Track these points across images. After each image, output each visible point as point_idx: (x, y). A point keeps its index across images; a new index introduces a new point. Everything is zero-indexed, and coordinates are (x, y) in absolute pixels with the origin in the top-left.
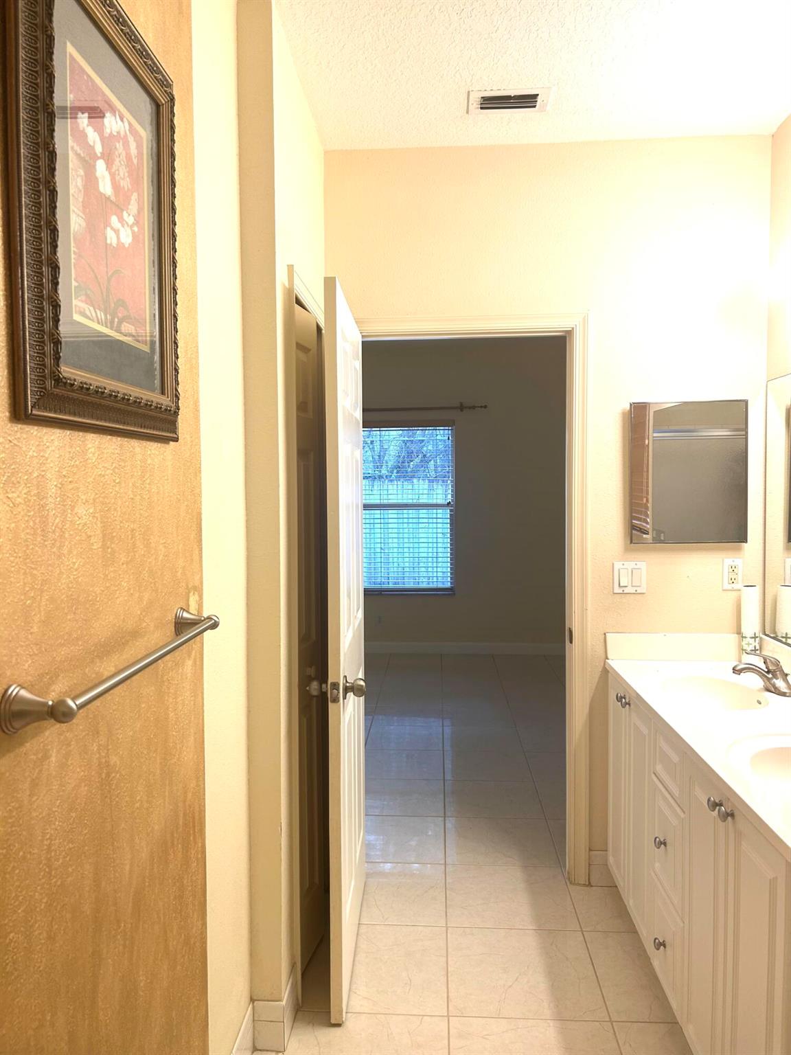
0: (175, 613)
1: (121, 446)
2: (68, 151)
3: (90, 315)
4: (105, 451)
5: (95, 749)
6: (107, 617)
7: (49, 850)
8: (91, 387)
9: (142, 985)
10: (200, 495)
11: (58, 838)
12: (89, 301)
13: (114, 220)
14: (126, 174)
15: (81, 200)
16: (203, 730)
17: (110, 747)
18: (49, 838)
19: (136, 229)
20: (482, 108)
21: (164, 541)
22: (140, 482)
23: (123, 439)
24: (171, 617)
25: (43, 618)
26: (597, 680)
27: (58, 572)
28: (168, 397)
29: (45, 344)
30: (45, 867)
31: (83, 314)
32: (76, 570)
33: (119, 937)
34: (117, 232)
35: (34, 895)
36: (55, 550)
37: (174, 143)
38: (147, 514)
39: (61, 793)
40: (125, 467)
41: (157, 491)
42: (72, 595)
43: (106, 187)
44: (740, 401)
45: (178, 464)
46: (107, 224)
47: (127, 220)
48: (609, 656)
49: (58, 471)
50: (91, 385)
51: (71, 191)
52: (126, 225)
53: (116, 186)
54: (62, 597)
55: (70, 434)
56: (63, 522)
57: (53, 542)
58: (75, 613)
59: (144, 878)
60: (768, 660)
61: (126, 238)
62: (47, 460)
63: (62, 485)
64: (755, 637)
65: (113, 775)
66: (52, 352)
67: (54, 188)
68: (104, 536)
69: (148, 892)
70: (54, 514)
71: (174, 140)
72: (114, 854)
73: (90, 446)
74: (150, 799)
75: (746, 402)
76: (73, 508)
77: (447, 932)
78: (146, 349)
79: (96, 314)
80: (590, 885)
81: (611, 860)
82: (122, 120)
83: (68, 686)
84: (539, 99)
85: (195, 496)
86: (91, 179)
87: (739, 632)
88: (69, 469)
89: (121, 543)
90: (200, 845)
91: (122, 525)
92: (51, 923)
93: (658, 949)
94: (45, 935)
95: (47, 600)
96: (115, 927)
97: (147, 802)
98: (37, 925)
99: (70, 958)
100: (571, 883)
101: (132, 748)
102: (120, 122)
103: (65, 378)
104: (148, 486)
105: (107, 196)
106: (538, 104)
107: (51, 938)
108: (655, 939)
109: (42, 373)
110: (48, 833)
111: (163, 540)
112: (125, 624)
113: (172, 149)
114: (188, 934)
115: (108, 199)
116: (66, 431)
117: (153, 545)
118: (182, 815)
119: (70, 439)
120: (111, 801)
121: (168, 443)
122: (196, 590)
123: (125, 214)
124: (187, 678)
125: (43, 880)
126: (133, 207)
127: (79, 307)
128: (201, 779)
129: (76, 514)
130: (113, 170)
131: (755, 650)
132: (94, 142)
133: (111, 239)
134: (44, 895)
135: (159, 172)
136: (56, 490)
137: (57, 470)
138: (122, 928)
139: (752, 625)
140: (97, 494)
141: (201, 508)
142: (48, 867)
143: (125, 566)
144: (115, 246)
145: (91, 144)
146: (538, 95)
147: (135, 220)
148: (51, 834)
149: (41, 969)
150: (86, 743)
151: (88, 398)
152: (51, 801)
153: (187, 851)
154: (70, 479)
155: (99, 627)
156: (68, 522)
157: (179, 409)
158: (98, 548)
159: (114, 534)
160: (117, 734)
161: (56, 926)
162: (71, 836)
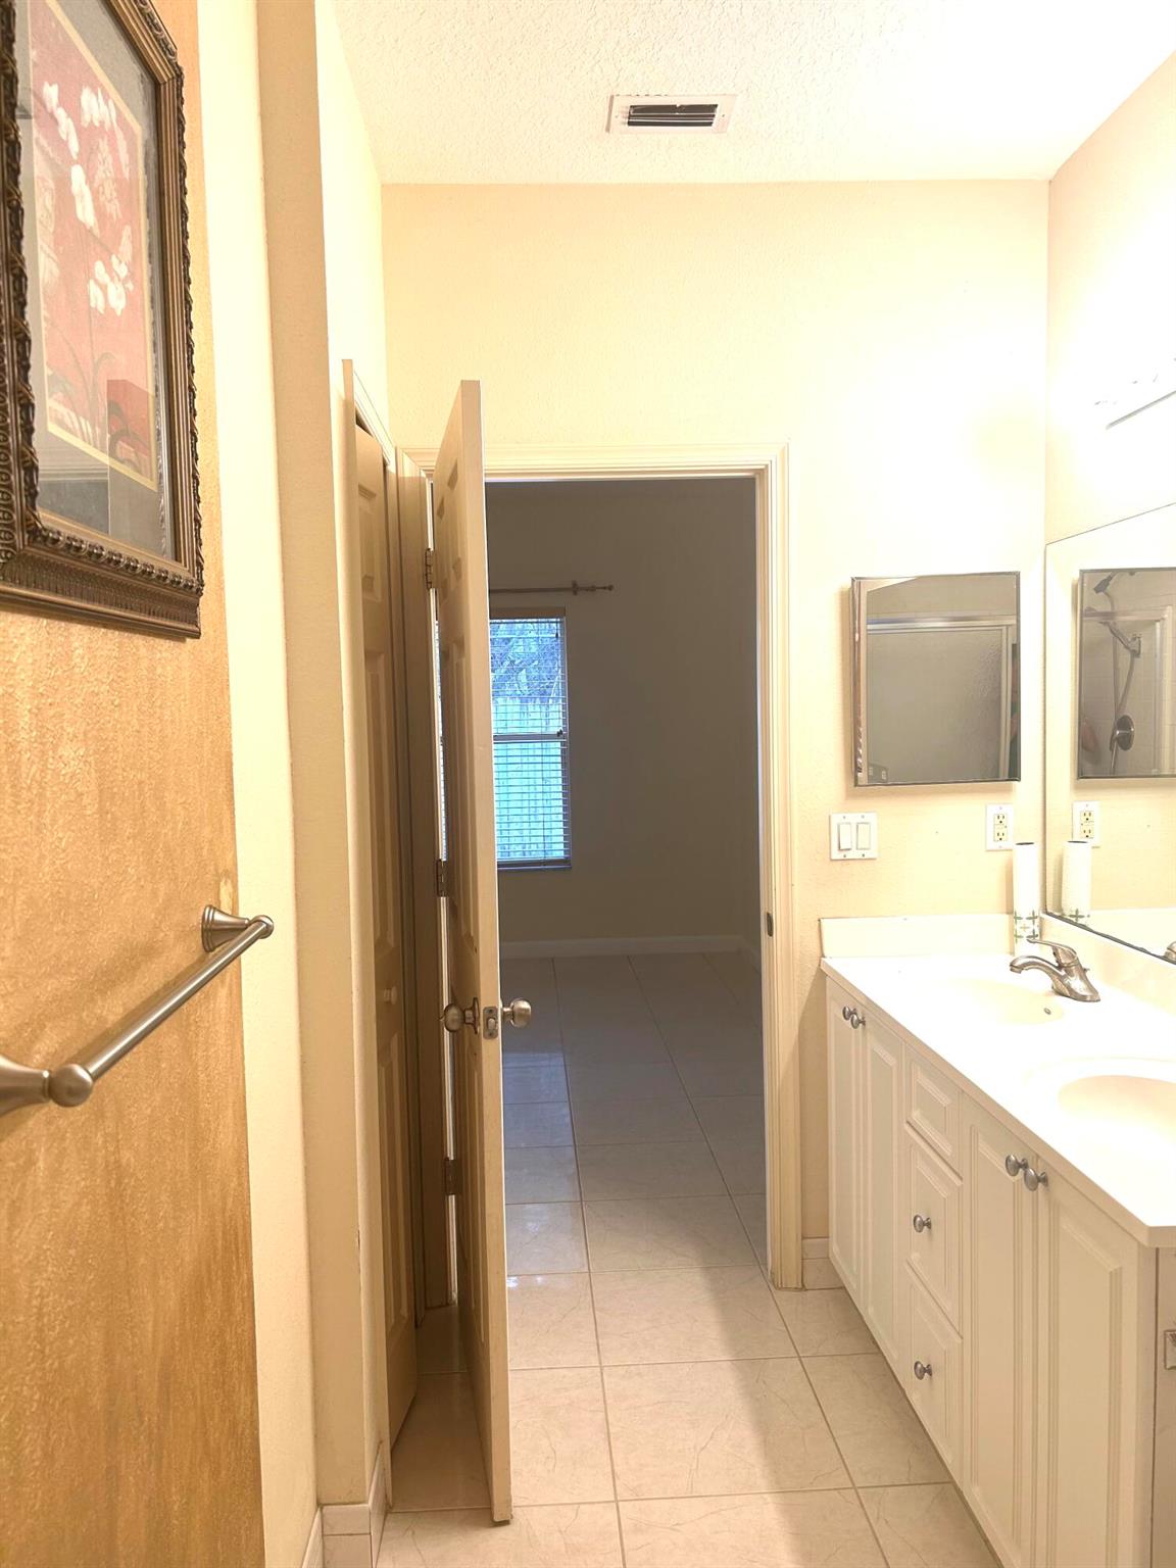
0: (202, 914)
1: (120, 647)
2: (32, 144)
3: (71, 426)
4: (98, 654)
5: (100, 1143)
6: (109, 926)
7: (40, 1316)
8: (83, 546)
9: (176, 1508)
10: (229, 725)
11: (52, 1294)
12: (69, 401)
13: (99, 267)
14: (115, 194)
15: (51, 230)
16: (244, 1097)
17: (120, 1137)
18: (39, 1295)
19: (130, 286)
20: (630, 124)
21: (184, 799)
22: (147, 704)
23: (122, 633)
24: (196, 921)
25: (19, 934)
26: (808, 988)
27: (37, 855)
28: (185, 566)
29: (11, 471)
30: (35, 1343)
31: (61, 423)
32: (64, 851)
33: (142, 1437)
34: (104, 288)
35: (22, 1390)
36: (31, 818)
37: (184, 147)
38: (159, 757)
39: (54, 1220)
40: (126, 679)
41: (170, 719)
42: (59, 892)
43: (86, 213)
44: (1009, 573)
45: (199, 675)
46: (89, 274)
47: (118, 271)
48: (826, 952)
49: (33, 687)
50: (82, 542)
51: (38, 214)
52: (116, 278)
53: (100, 212)
54: (45, 897)
55: (48, 624)
56: (42, 771)
57: (29, 805)
58: (64, 922)
59: (173, 1339)
60: (1059, 951)
61: (118, 303)
62: (15, 668)
63: (39, 709)
64: (1033, 918)
65: (126, 1181)
66: (23, 484)
67: (19, 204)
68: (101, 791)
69: (180, 1360)
70: (29, 759)
71: (184, 143)
72: (131, 1307)
73: (76, 644)
74: (178, 1213)
75: (1017, 575)
76: (55, 748)
77: (602, 1374)
78: (151, 485)
79: (80, 423)
80: (803, 1288)
81: (835, 1249)
82: (106, 103)
83: (58, 1042)
84: (718, 113)
85: (222, 727)
86: (64, 198)
87: (1010, 911)
88: (49, 682)
89: (125, 804)
90: (245, 1276)
91: (125, 774)
92: (48, 1433)
93: (921, 1378)
94: (39, 1453)
95: (24, 902)
96: (137, 1425)
97: (175, 1218)
98: (27, 1440)
99: (76, 1484)
100: (776, 1288)
101: (150, 1134)
102: (103, 108)
103: (45, 530)
104: (158, 710)
105: (88, 228)
106: (715, 120)
107: (49, 1456)
108: (916, 1364)
109: (8, 519)
110: (37, 1287)
111: (181, 797)
112: (134, 936)
113: (181, 157)
114: (234, 1418)
115: (90, 231)
116: (41, 620)
117: (169, 805)
118: (220, 1234)
119: (48, 633)
120: (125, 1224)
121: (184, 641)
122: (229, 877)
123: (114, 259)
124: (220, 1018)
125: (33, 1366)
126: (126, 247)
127: (56, 411)
128: (244, 1174)
129: (60, 757)
130: (96, 185)
131: (1034, 936)
132: (68, 135)
133: (96, 299)
134: (35, 1389)
135: (161, 194)
136: (31, 719)
137: (30, 684)
138: (146, 1424)
139: (1028, 900)
140: (88, 724)
141: (231, 747)
142: (38, 1342)
143: (131, 842)
144: (102, 312)
145: (64, 137)
146: (716, 106)
147: (129, 271)
148: (42, 1288)
149: (37, 1507)
150: (87, 1134)
151: (78, 564)
152: (39, 1233)
153: (229, 1291)
154: (50, 701)
155: (99, 943)
156: (50, 772)
157: (203, 585)
158: (94, 813)
159: (115, 790)
160: (129, 1114)
161: (55, 1436)
162: (71, 1288)
